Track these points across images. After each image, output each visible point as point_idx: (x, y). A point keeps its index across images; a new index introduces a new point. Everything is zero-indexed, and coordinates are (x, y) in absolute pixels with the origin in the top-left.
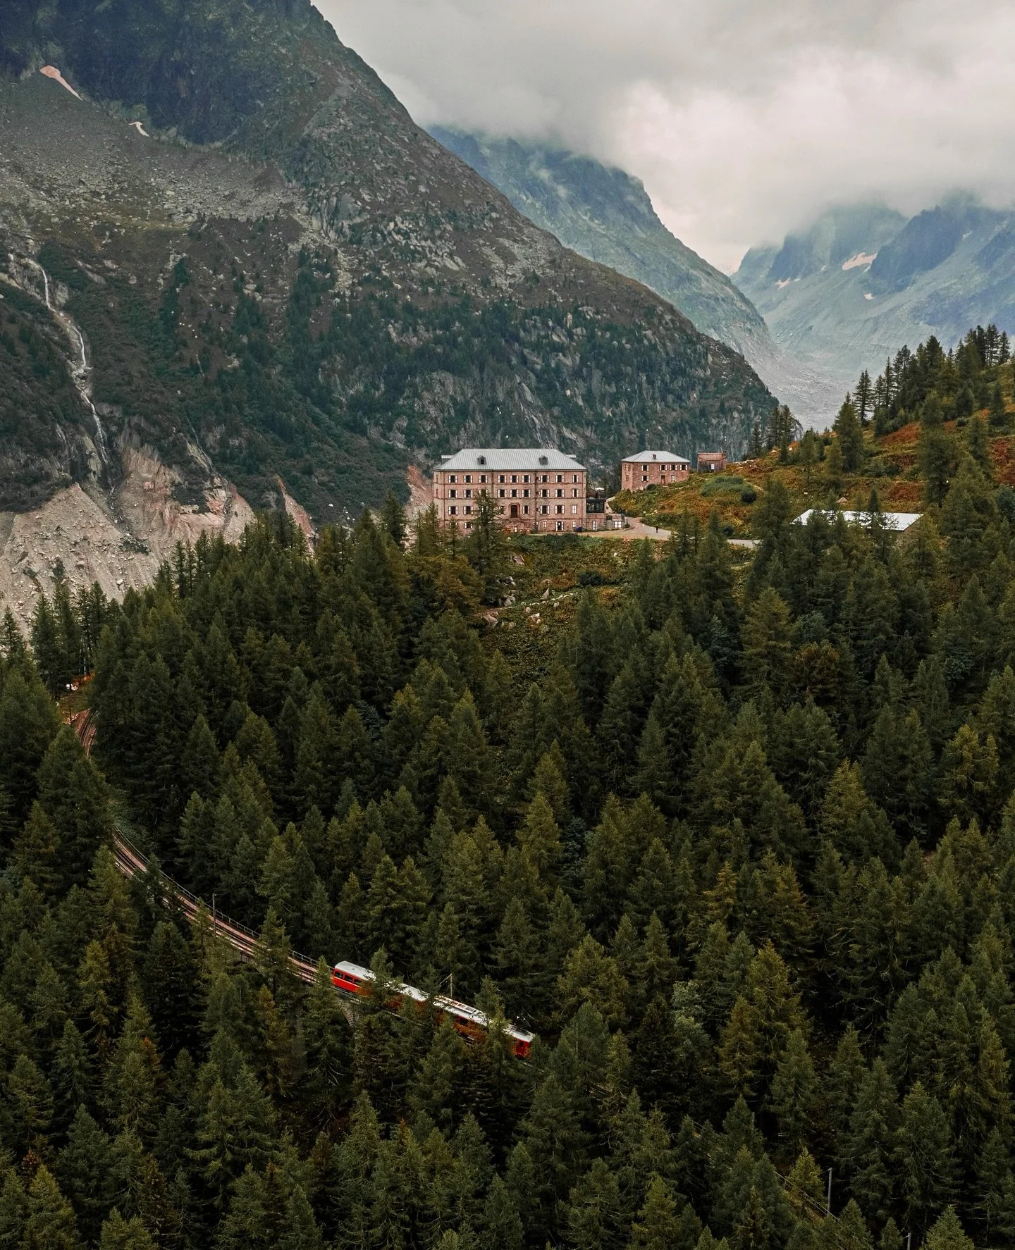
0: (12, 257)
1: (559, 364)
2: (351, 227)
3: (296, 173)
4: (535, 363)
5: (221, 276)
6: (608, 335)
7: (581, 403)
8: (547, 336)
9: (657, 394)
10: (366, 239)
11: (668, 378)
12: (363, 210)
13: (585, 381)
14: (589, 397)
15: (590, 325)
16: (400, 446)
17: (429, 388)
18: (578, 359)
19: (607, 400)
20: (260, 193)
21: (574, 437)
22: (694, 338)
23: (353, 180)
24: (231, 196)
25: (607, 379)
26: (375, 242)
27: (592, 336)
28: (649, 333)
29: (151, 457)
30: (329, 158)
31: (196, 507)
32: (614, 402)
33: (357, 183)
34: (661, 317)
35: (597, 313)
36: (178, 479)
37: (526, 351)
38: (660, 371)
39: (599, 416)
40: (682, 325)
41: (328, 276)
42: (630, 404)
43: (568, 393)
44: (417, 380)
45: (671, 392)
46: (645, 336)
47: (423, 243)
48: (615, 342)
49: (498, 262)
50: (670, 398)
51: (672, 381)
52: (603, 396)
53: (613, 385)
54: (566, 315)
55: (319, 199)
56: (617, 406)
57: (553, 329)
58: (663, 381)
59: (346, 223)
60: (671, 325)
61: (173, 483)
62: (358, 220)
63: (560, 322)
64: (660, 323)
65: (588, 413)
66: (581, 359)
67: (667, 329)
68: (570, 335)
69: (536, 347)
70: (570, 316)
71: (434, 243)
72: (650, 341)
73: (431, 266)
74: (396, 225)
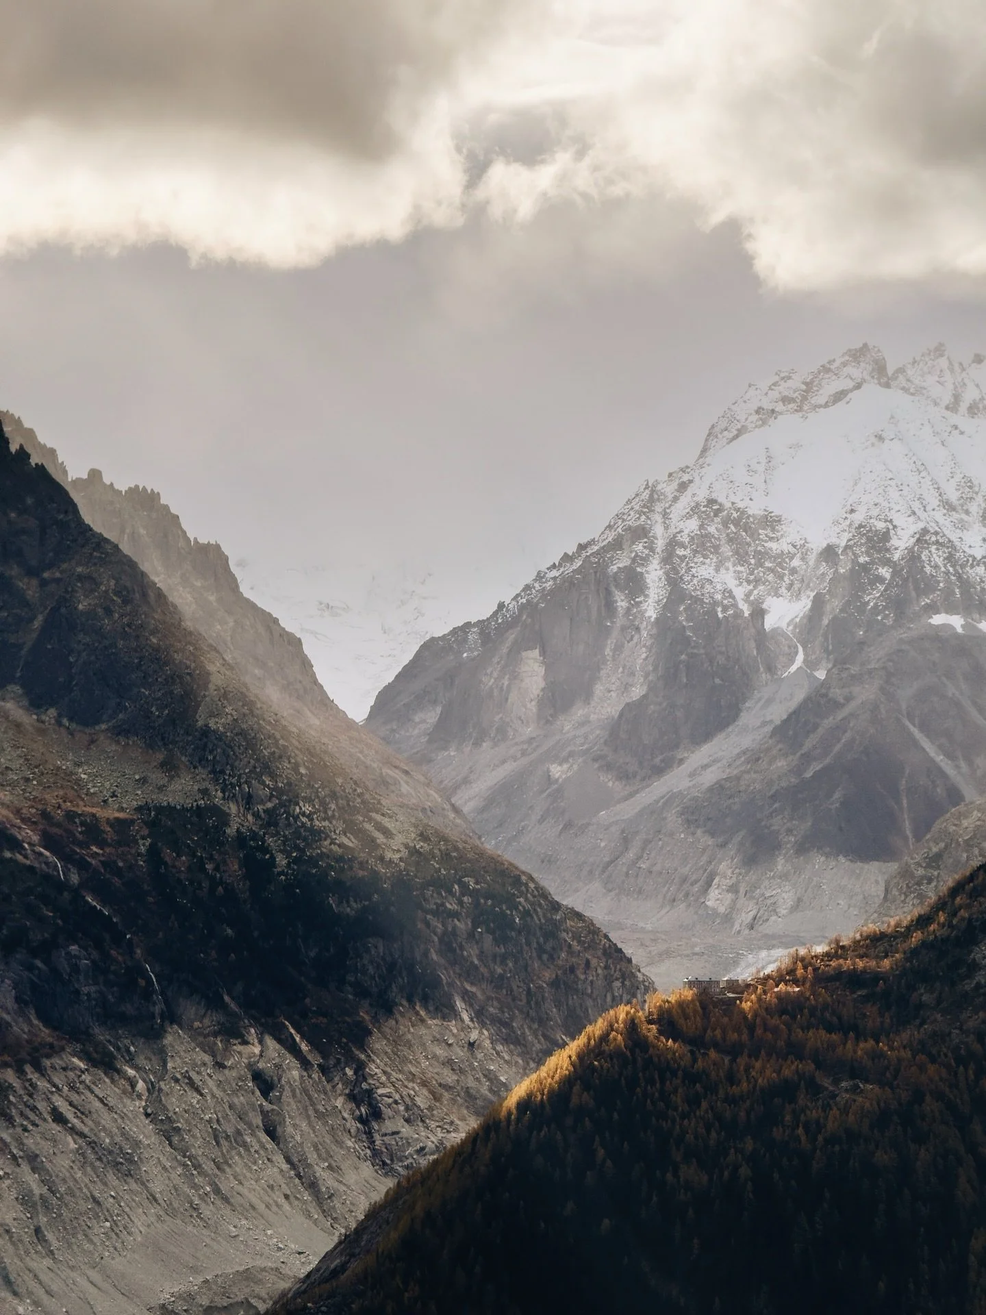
0: (26, 846)
1: (454, 927)
2: (265, 811)
3: (200, 761)
4: (436, 926)
5: (184, 858)
6: (490, 902)
7: (476, 962)
8: (443, 905)
9: (534, 954)
10: (282, 823)
11: (541, 940)
12: (272, 796)
13: (477, 943)
14: (481, 955)
15: (474, 894)
16: (350, 997)
17: (368, 950)
18: (469, 923)
19: (498, 959)
20: (171, 778)
21: (474, 989)
22: (556, 906)
23: (255, 767)
24: (144, 781)
25: (497, 942)
26: (289, 825)
27: (477, 904)
28: (522, 900)
29: (199, 1003)
30: (231, 748)
31: (240, 1040)
32: (503, 961)
33: (258, 770)
34: (526, 885)
35: (477, 883)
36: (222, 1020)
37: (429, 917)
38: (535, 934)
39: (492, 973)
40: (544, 895)
41: (267, 857)
42: (516, 963)
43: (465, 953)
44: (358, 944)
45: (545, 951)
46: (520, 903)
47: (324, 824)
48: (497, 909)
49: (381, 839)
50: (545, 957)
51: (545, 943)
52: (495, 956)
53: (502, 946)
54: (453, 887)
55: (233, 786)
56: (507, 965)
57: (446, 898)
58: (538, 943)
59: (260, 807)
60: (536, 892)
61: (219, 1023)
62: (269, 805)
63: (450, 892)
64: (527, 890)
65: (483, 970)
66: (472, 922)
67: (534, 896)
68: (461, 903)
69: (435, 913)
70: (456, 887)
71: (331, 823)
72: (524, 907)
73: (335, 844)
74: (301, 808)
